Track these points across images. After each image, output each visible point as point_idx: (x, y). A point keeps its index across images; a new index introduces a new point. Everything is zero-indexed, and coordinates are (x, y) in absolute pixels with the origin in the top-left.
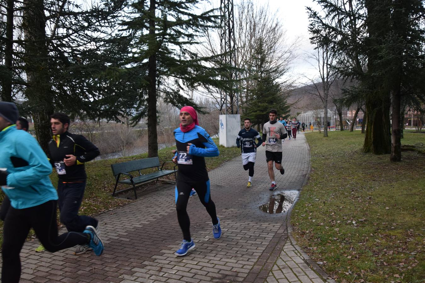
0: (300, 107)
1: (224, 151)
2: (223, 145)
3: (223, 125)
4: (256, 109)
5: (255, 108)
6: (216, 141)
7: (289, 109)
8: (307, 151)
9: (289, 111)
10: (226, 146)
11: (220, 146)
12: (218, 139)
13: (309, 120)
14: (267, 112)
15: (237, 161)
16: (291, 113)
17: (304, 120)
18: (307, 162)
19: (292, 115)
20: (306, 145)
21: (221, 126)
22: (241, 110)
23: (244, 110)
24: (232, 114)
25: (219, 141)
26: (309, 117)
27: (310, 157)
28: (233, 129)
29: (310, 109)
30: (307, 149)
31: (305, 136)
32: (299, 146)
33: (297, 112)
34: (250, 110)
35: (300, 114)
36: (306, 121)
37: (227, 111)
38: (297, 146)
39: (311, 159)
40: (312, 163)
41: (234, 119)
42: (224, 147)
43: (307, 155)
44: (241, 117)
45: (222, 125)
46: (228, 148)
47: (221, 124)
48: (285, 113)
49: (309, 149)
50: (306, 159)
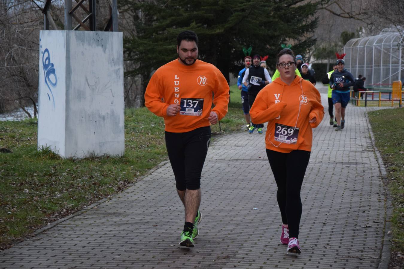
0: (355, 11)
1: (55, 175)
2: (53, 149)
3: (53, 71)
4: (186, 15)
5: (182, 10)
6: (27, 131)
7: (311, 18)
8: (377, 182)
9: (312, 26)
10: (62, 153)
11: (38, 155)
12: (33, 124)
13: (386, 62)
14: (227, 25)
15: (106, 214)
16: (318, 32)
17: (370, 62)
18: (375, 225)
19: (323, 40)
20: (373, 159)
21: (48, 75)
22: (127, 15)
23: (140, 14)
24: (92, 28)
25: (35, 134)
26: (388, 50)
27: (386, 208)
28: (93, 89)
29: (394, 17)
30: (376, 173)
31: (371, 122)
32: (346, 160)
33: (342, 32)
34: (164, 18)
35: (353, 36)
36: (378, 64)
37: (71, 14)
38: (339, 159)
39: (390, 212)
40: (396, 230)
41: (99, 49)
42: (54, 156)
43: (375, 198)
44: (126, 41)
45: (50, 70)
46: (72, 160)
47: (45, 67)
48: (296, 33)
49: (384, 173)
50: (373, 213)
